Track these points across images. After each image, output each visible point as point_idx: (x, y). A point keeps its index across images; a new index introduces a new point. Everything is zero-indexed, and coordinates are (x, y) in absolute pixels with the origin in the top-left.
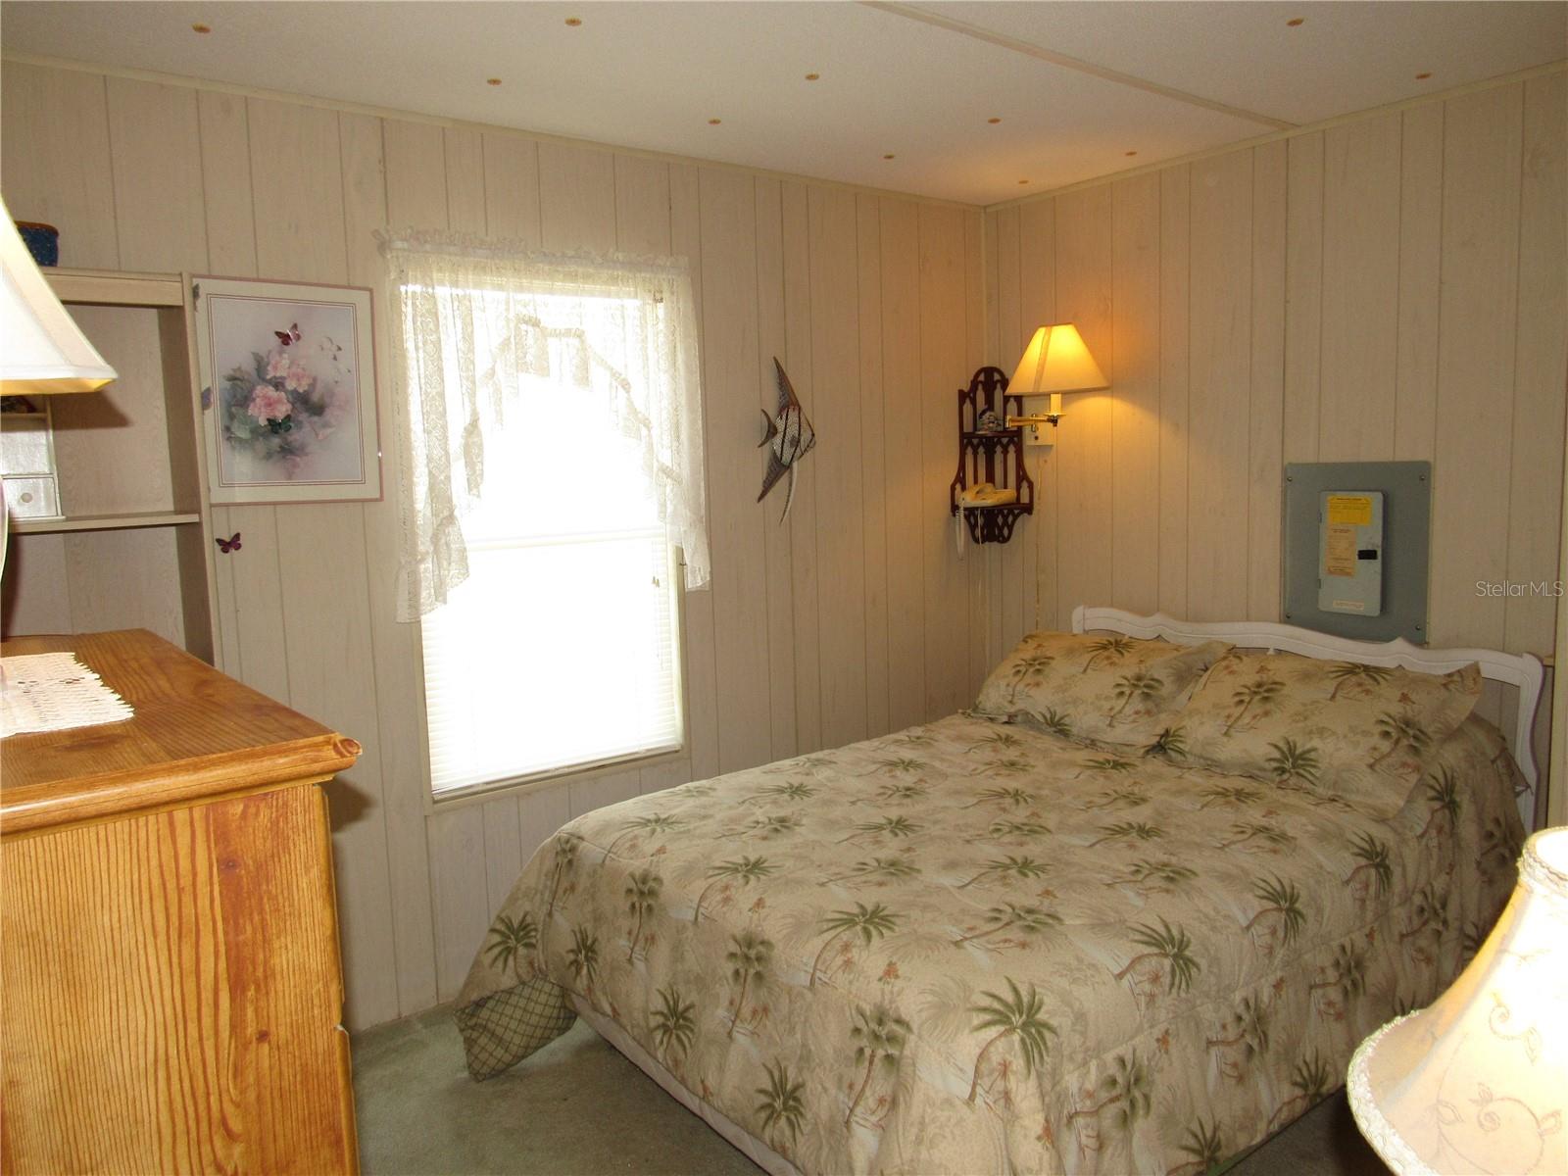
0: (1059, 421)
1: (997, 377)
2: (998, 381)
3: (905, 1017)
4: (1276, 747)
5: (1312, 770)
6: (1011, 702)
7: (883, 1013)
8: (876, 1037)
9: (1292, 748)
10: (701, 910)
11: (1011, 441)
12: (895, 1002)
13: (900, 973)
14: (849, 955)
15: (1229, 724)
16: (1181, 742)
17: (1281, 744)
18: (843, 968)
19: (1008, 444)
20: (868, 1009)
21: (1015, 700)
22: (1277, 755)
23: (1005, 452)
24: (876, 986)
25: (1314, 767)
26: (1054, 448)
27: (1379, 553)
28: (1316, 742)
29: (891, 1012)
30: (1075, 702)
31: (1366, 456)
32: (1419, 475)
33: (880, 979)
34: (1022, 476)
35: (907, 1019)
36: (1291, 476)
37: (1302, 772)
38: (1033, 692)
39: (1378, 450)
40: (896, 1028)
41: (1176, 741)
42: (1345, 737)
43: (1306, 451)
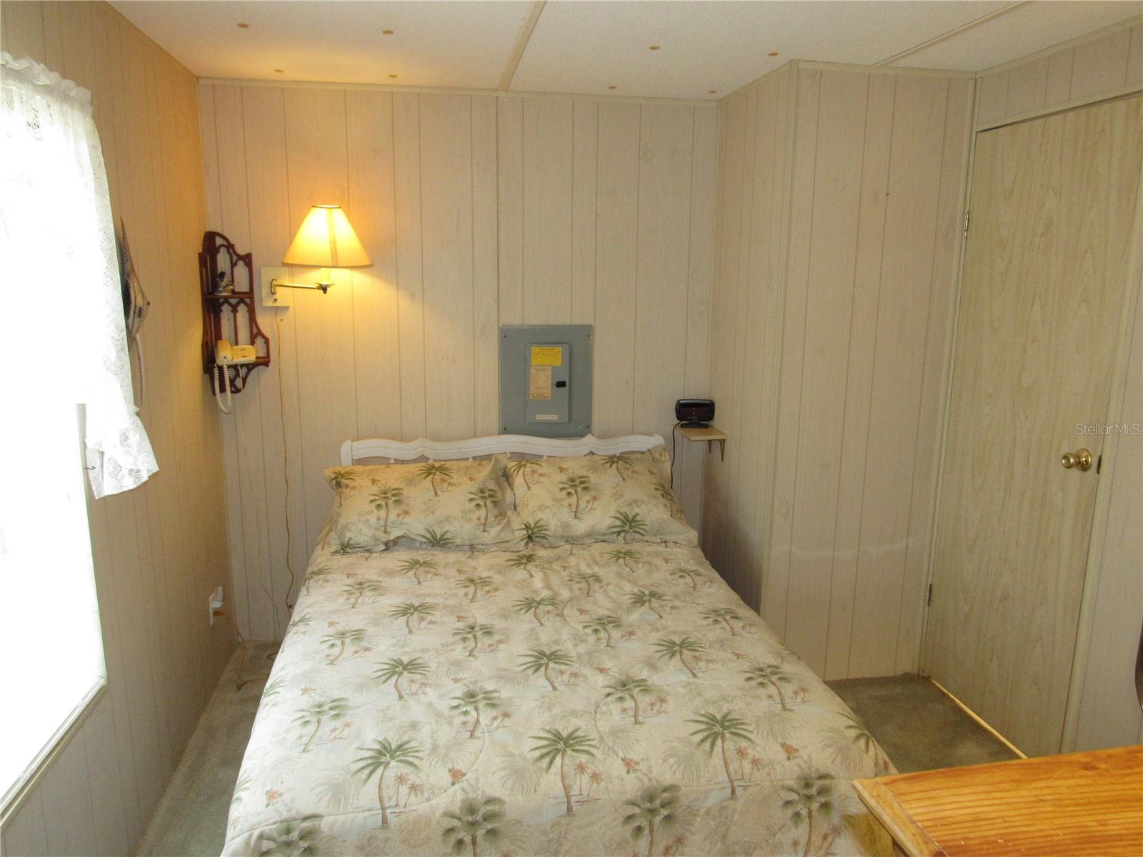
0: (328, 288)
1: (219, 241)
2: (222, 246)
3: (823, 771)
4: (617, 518)
5: (644, 527)
6: (385, 532)
7: (806, 779)
8: (809, 798)
9: (626, 517)
10: (573, 799)
11: (242, 301)
12: (812, 766)
13: (795, 747)
14: (751, 756)
15: (574, 510)
16: (546, 530)
17: (618, 515)
18: (755, 768)
19: (238, 304)
20: (792, 783)
21: (389, 530)
22: (618, 523)
23: (235, 311)
24: (787, 764)
25: (643, 525)
26: (291, 310)
27: (567, 384)
28: (637, 510)
29: (813, 775)
30: (448, 519)
31: (553, 322)
32: (586, 332)
33: (789, 759)
34: (256, 334)
35: (825, 772)
36: (507, 335)
37: (636, 529)
38: (407, 519)
39: (560, 317)
40: (822, 782)
41: (541, 530)
42: (649, 502)
43: (514, 318)
